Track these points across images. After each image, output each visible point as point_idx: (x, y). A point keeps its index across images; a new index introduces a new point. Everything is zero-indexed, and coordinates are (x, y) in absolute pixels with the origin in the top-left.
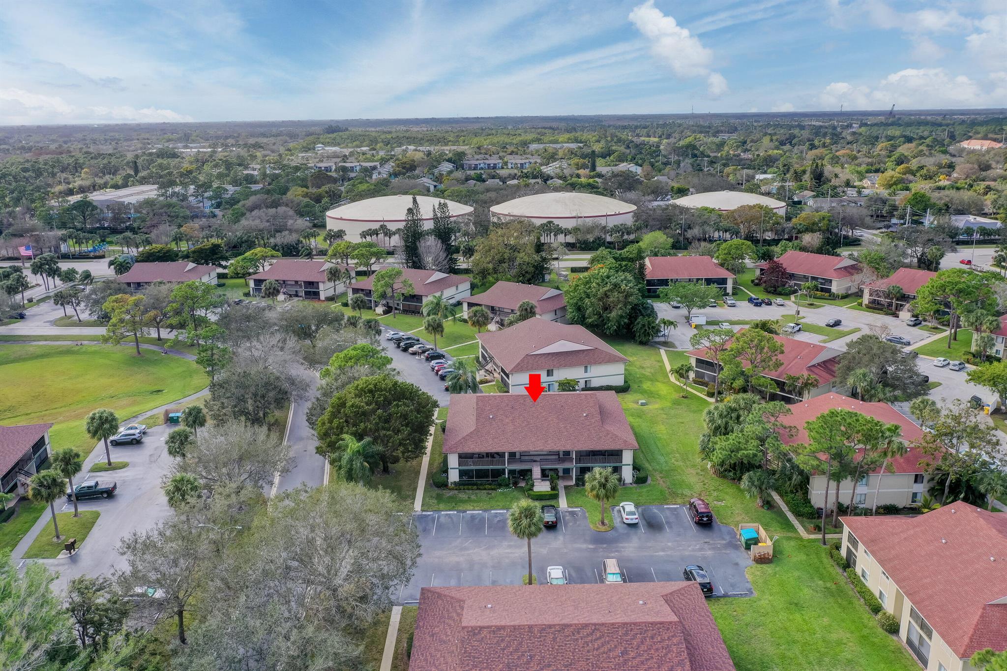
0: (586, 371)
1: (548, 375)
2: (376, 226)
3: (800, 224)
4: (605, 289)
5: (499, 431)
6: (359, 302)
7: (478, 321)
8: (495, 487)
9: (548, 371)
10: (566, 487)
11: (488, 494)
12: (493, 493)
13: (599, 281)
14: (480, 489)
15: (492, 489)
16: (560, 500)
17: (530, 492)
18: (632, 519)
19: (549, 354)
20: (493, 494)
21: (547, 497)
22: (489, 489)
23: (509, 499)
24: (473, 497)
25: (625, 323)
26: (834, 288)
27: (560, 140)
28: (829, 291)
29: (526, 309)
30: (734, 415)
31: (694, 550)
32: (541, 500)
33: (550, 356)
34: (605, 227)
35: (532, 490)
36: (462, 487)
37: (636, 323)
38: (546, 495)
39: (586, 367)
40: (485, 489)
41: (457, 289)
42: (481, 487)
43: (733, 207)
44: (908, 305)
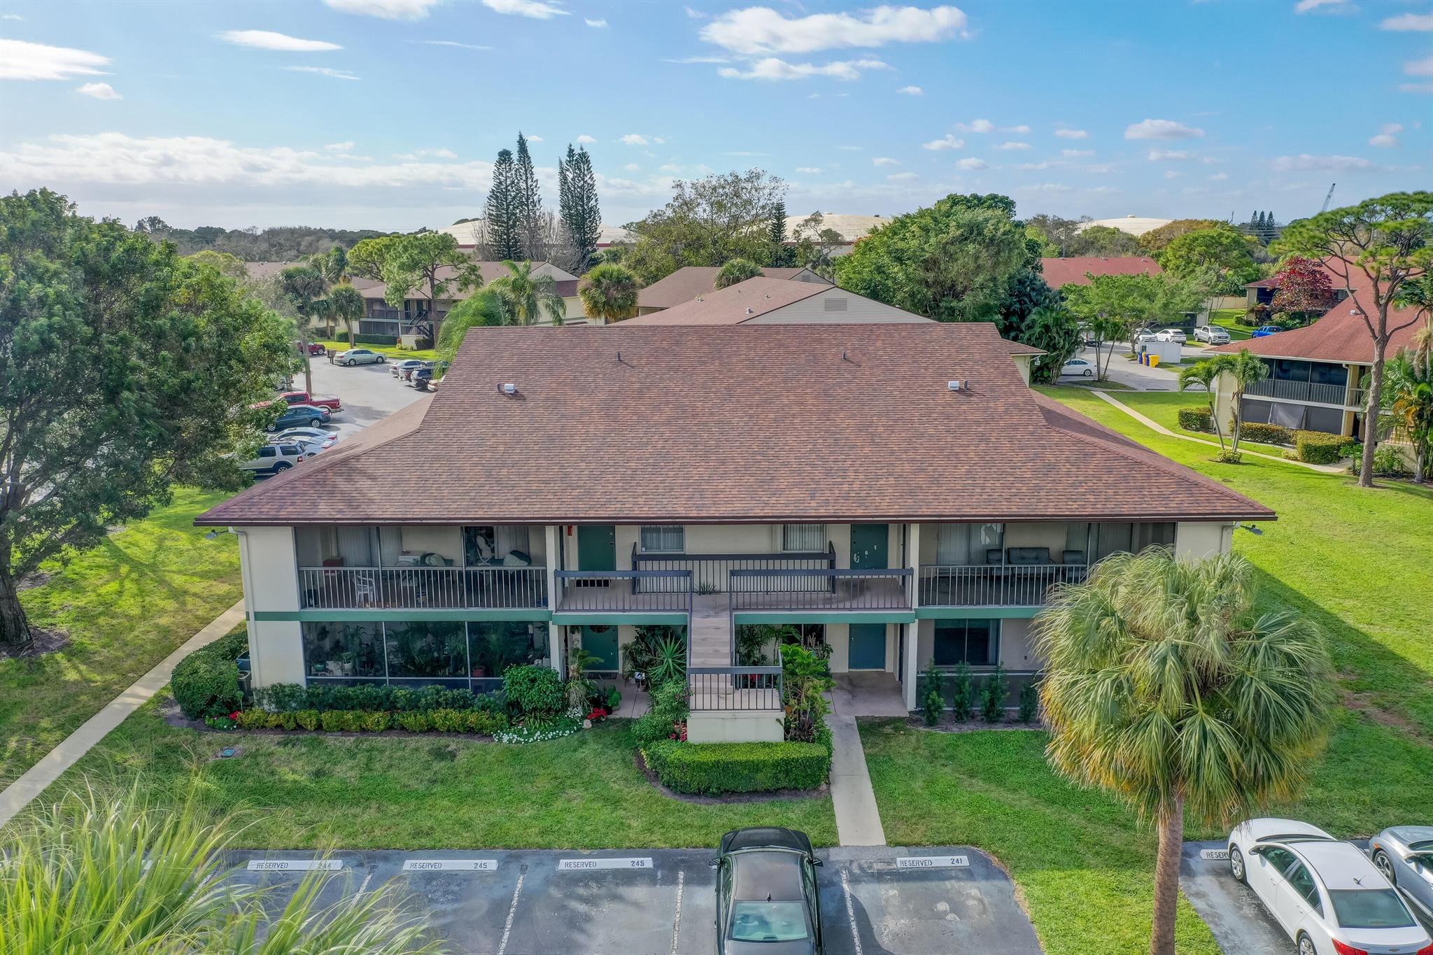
8: (484, 718)
10: (870, 729)
11: (439, 754)
12: (466, 751)
14: (403, 729)
15: (471, 731)
16: (841, 798)
17: (670, 751)
20: (462, 758)
21: (765, 780)
22: (452, 732)
23: (544, 784)
24: (346, 772)
32: (726, 794)
35: (679, 737)
36: (308, 717)
38: (756, 767)
40: (431, 729)
42: (409, 719)
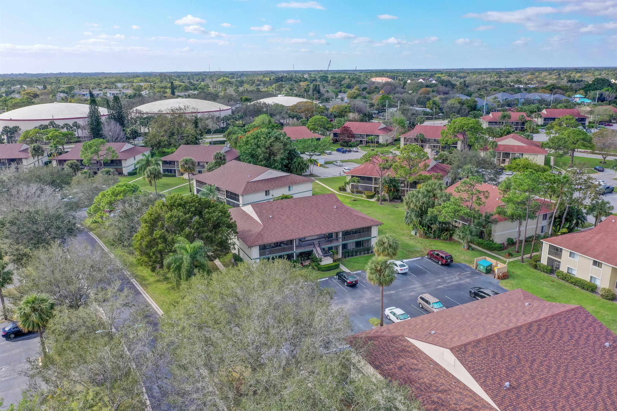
0: (289, 190)
1: (266, 195)
2: (47, 123)
3: (335, 112)
4: (271, 141)
5: (283, 225)
6: (74, 166)
7: (189, 168)
9: (266, 191)
13: (265, 136)
16: (342, 268)
17: (319, 266)
18: (405, 269)
19: (262, 180)
21: (333, 268)
25: (286, 163)
26: (381, 140)
27: (135, 81)
28: (378, 142)
29: (220, 158)
30: (431, 194)
31: (457, 281)
32: (330, 270)
33: (264, 182)
34: (219, 117)
35: (320, 264)
37: (293, 162)
38: (332, 266)
39: (289, 187)
41: (135, 160)
43: (291, 104)
44: (428, 145)
